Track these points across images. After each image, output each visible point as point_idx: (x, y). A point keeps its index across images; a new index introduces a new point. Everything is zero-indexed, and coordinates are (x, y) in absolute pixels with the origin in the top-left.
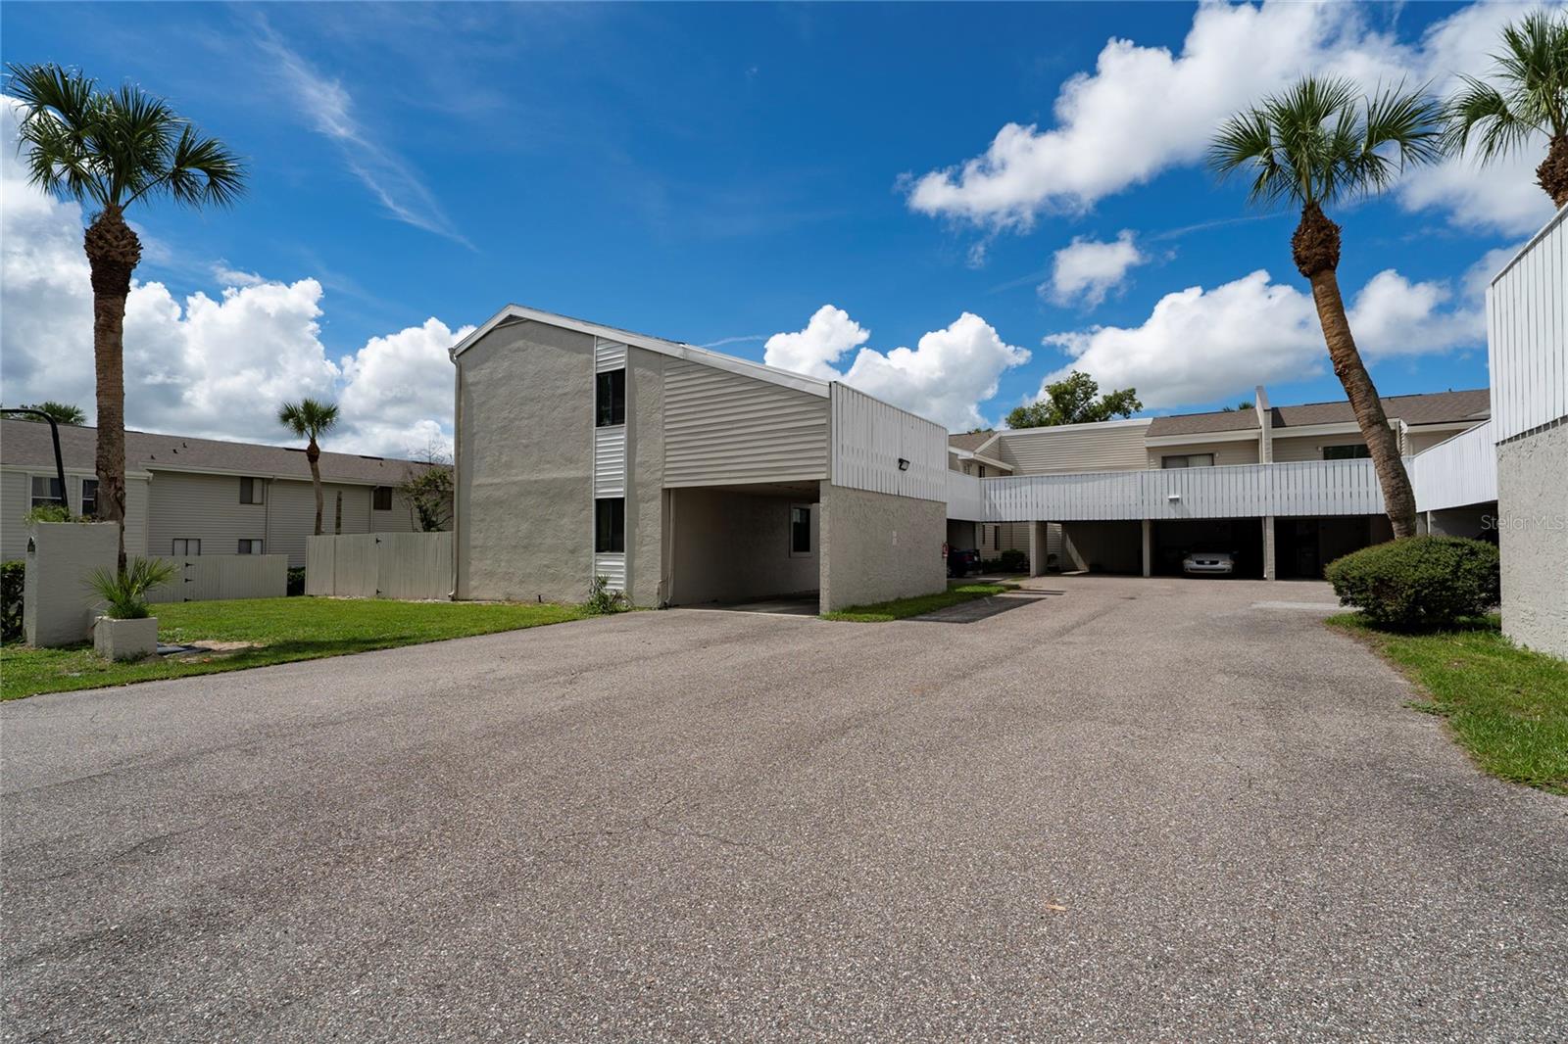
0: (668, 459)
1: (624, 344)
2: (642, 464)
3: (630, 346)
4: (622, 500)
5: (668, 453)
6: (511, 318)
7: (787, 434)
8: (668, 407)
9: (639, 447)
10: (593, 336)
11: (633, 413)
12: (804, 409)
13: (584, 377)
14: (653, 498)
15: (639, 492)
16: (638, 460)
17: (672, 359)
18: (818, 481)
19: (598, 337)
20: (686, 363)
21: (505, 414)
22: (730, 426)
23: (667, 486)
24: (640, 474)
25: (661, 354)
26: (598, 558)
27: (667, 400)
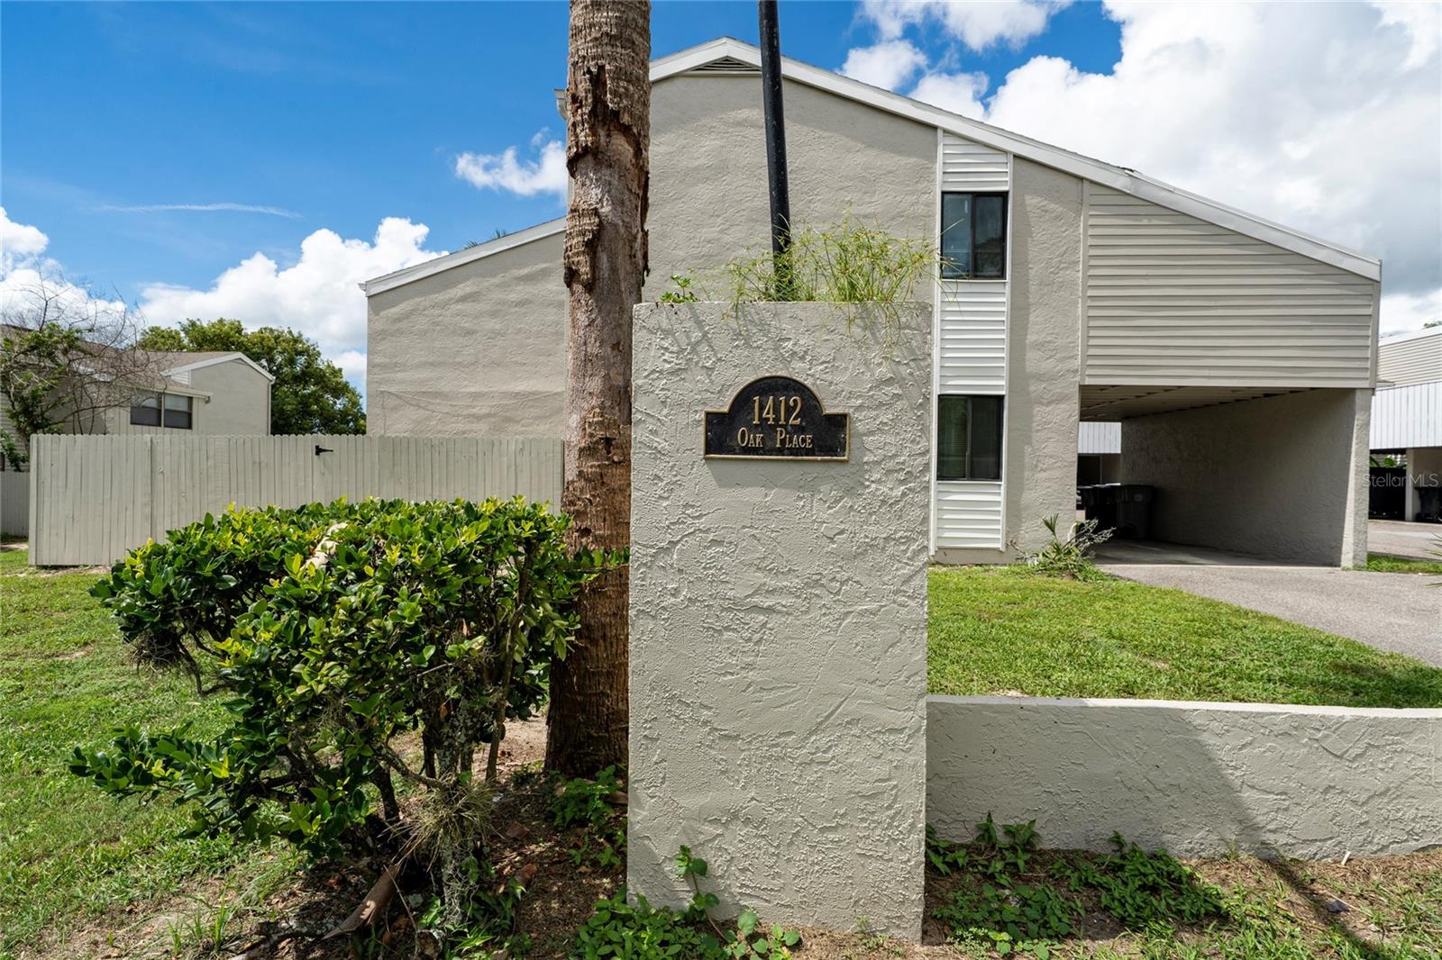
0: (1092, 342)
1: (1005, 152)
2: (1039, 346)
3: (1016, 157)
4: (1000, 398)
5: (1092, 333)
6: (727, 62)
7: (1308, 323)
8: (1093, 262)
9: (1032, 318)
10: (934, 128)
11: (1021, 264)
12: (1338, 292)
13: (913, 193)
14: (1061, 399)
15: (1032, 388)
16: (1031, 338)
17: (1104, 191)
18: (1352, 391)
19: (945, 131)
20: (1132, 201)
21: (709, 232)
22: (1213, 303)
23: (1088, 381)
24: (1034, 361)
25: (1081, 179)
26: (942, 488)
27: (1093, 252)
